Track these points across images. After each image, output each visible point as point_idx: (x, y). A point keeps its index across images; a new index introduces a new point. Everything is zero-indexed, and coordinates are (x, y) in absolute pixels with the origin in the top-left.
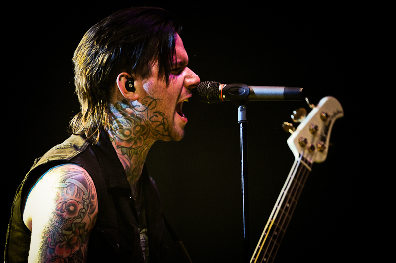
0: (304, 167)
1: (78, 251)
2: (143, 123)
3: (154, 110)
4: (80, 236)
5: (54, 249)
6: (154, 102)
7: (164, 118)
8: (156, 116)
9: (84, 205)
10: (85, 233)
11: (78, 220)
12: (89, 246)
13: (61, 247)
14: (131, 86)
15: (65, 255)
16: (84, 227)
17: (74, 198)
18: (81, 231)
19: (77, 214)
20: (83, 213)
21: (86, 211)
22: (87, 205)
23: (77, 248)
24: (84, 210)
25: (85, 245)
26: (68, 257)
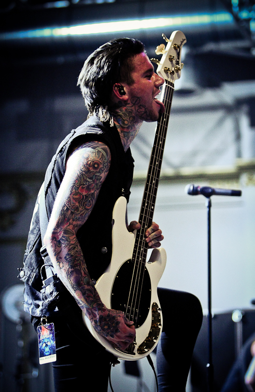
0: (168, 87)
1: (93, 193)
2: (133, 115)
3: (139, 105)
4: (97, 184)
5: (78, 188)
6: (139, 99)
7: (145, 109)
8: (141, 108)
9: (104, 165)
10: (100, 184)
11: (98, 174)
12: (100, 192)
13: (83, 188)
14: (122, 91)
15: (84, 193)
16: (100, 179)
17: (98, 160)
18: (98, 182)
19: (98, 170)
20: (102, 170)
21: (104, 169)
22: (105, 166)
23: (92, 192)
24: (103, 169)
25: (98, 191)
26: (85, 195)
